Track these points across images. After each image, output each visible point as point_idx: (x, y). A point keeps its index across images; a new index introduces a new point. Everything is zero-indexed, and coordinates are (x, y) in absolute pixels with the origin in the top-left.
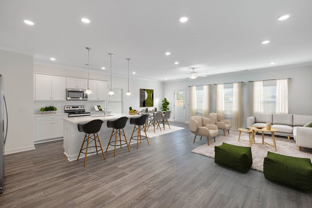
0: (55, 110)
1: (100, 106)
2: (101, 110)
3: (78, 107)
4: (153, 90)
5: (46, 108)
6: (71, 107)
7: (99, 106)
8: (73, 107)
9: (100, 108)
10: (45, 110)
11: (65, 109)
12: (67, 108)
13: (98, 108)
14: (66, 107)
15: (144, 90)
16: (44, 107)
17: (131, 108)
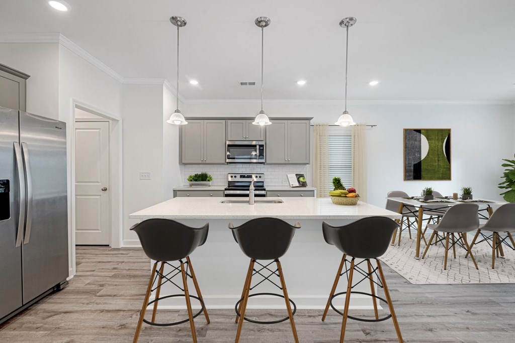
0: (209, 181)
1: (302, 176)
2: (304, 184)
3: (251, 177)
4: (449, 130)
5: (196, 175)
6: (238, 176)
7: (299, 176)
8: (241, 177)
9: (301, 179)
10: (193, 178)
11: (228, 179)
12: (232, 177)
13: (298, 179)
14: (229, 176)
15: (419, 131)
16: (193, 174)
17: (338, 183)
